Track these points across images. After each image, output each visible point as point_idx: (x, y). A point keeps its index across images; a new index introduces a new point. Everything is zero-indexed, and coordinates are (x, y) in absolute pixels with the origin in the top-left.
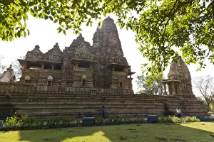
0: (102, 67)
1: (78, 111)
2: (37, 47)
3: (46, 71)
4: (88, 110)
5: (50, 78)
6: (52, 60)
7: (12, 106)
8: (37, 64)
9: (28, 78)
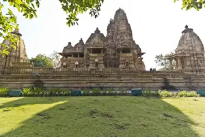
0: (113, 51)
1: (82, 85)
2: (70, 43)
3: (74, 58)
4: (89, 85)
5: (77, 63)
6: (78, 51)
7: (41, 81)
8: (69, 55)
9: (65, 64)
